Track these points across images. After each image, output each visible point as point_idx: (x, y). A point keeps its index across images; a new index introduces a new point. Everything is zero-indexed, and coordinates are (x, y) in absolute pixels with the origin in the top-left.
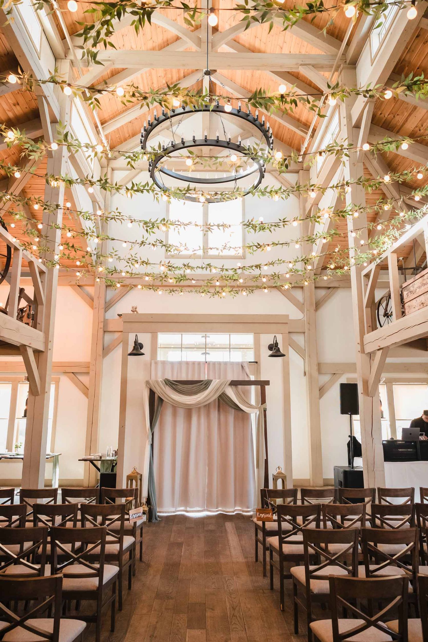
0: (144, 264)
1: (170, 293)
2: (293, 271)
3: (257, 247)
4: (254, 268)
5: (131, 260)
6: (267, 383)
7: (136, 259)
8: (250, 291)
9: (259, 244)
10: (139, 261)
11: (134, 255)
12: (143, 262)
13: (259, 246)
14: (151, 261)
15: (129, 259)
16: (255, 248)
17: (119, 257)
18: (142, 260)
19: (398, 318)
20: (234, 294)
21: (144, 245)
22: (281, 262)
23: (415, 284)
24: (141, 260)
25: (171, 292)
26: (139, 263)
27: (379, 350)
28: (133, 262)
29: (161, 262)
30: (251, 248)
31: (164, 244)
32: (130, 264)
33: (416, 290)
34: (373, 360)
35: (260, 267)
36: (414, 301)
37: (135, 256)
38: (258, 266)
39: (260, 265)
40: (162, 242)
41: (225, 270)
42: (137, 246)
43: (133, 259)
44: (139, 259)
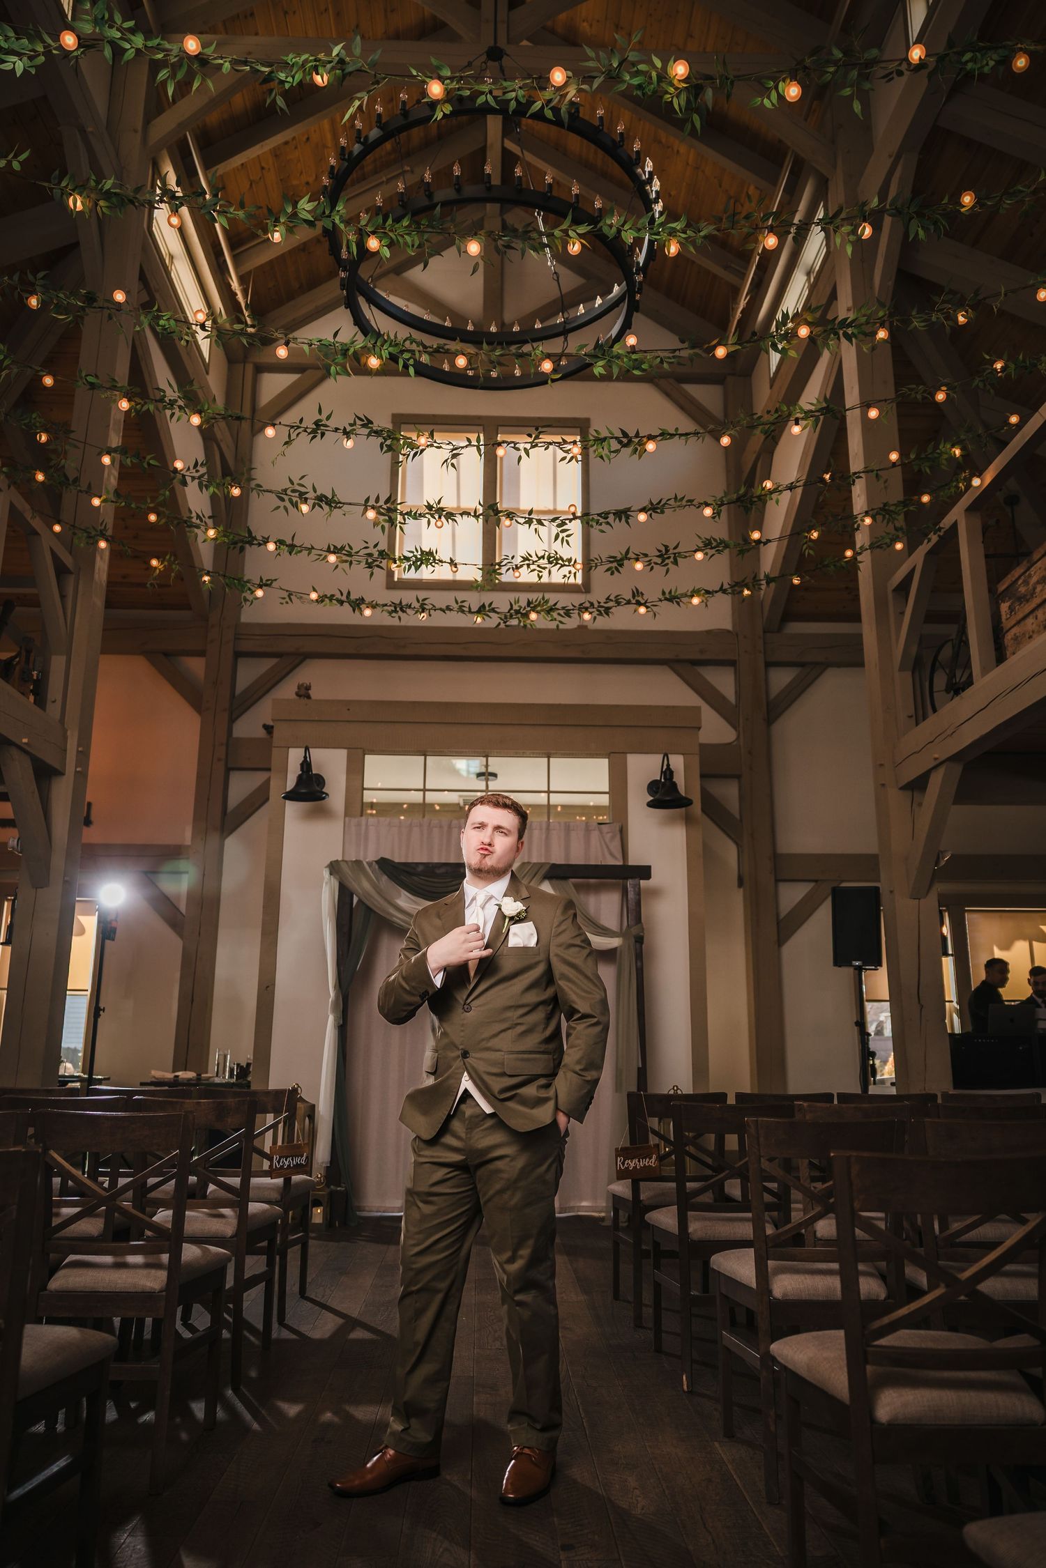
0: (323, 505)
1: (394, 614)
2: (714, 544)
3: (620, 442)
4: (611, 517)
5: (289, 492)
6: (645, 872)
7: (303, 490)
8: (602, 609)
9: (625, 434)
10: (311, 495)
11: (296, 481)
12: (321, 500)
13: (625, 440)
14: (341, 497)
15: (285, 490)
16: (615, 445)
17: (259, 486)
18: (319, 493)
19: (985, 671)
20: (560, 618)
21: (323, 435)
22: (684, 503)
23: (1030, 576)
24: (315, 491)
25: (396, 611)
26: (311, 502)
27: (935, 767)
28: (294, 499)
29: (367, 500)
30: (605, 444)
31: (374, 428)
32: (287, 504)
33: (1034, 589)
34: (920, 805)
35: (628, 517)
36: (1030, 620)
37: (301, 482)
38: (624, 514)
39: (629, 509)
40: (370, 422)
41: (535, 522)
42: (305, 437)
43: (294, 491)
44: (310, 489)
